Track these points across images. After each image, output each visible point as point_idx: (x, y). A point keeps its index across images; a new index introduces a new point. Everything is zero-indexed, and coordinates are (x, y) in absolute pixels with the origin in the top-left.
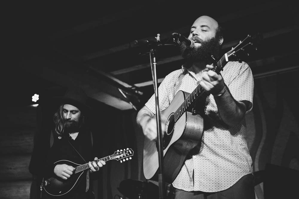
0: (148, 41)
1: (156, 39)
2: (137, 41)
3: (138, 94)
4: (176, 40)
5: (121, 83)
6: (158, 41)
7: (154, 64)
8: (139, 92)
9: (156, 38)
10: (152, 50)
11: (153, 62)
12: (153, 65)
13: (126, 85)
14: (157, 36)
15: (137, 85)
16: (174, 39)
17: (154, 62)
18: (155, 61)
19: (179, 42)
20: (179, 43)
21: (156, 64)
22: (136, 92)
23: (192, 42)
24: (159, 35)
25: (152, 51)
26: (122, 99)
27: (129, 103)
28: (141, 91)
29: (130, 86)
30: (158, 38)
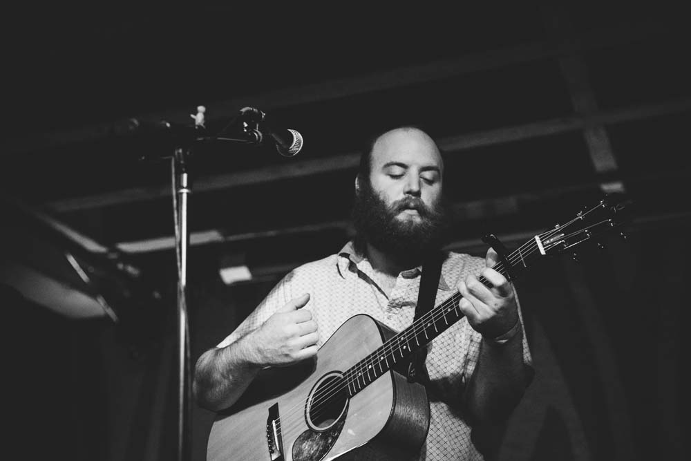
0: (168, 125)
1: (194, 120)
2: (136, 122)
3: (124, 274)
4: (251, 128)
5: (76, 237)
6: (199, 126)
7: (182, 193)
8: (130, 269)
9: (192, 116)
10: (180, 151)
11: (179, 186)
12: (179, 196)
13: (92, 246)
14: (196, 113)
15: (127, 247)
16: (246, 125)
17: (183, 188)
18: (185, 183)
19: (260, 134)
20: (259, 136)
21: (187, 194)
22: (121, 266)
23: (295, 136)
24: (201, 109)
25: (179, 153)
26: (77, 284)
27: (97, 300)
28: (134, 265)
29: (102, 249)
30: (199, 118)
